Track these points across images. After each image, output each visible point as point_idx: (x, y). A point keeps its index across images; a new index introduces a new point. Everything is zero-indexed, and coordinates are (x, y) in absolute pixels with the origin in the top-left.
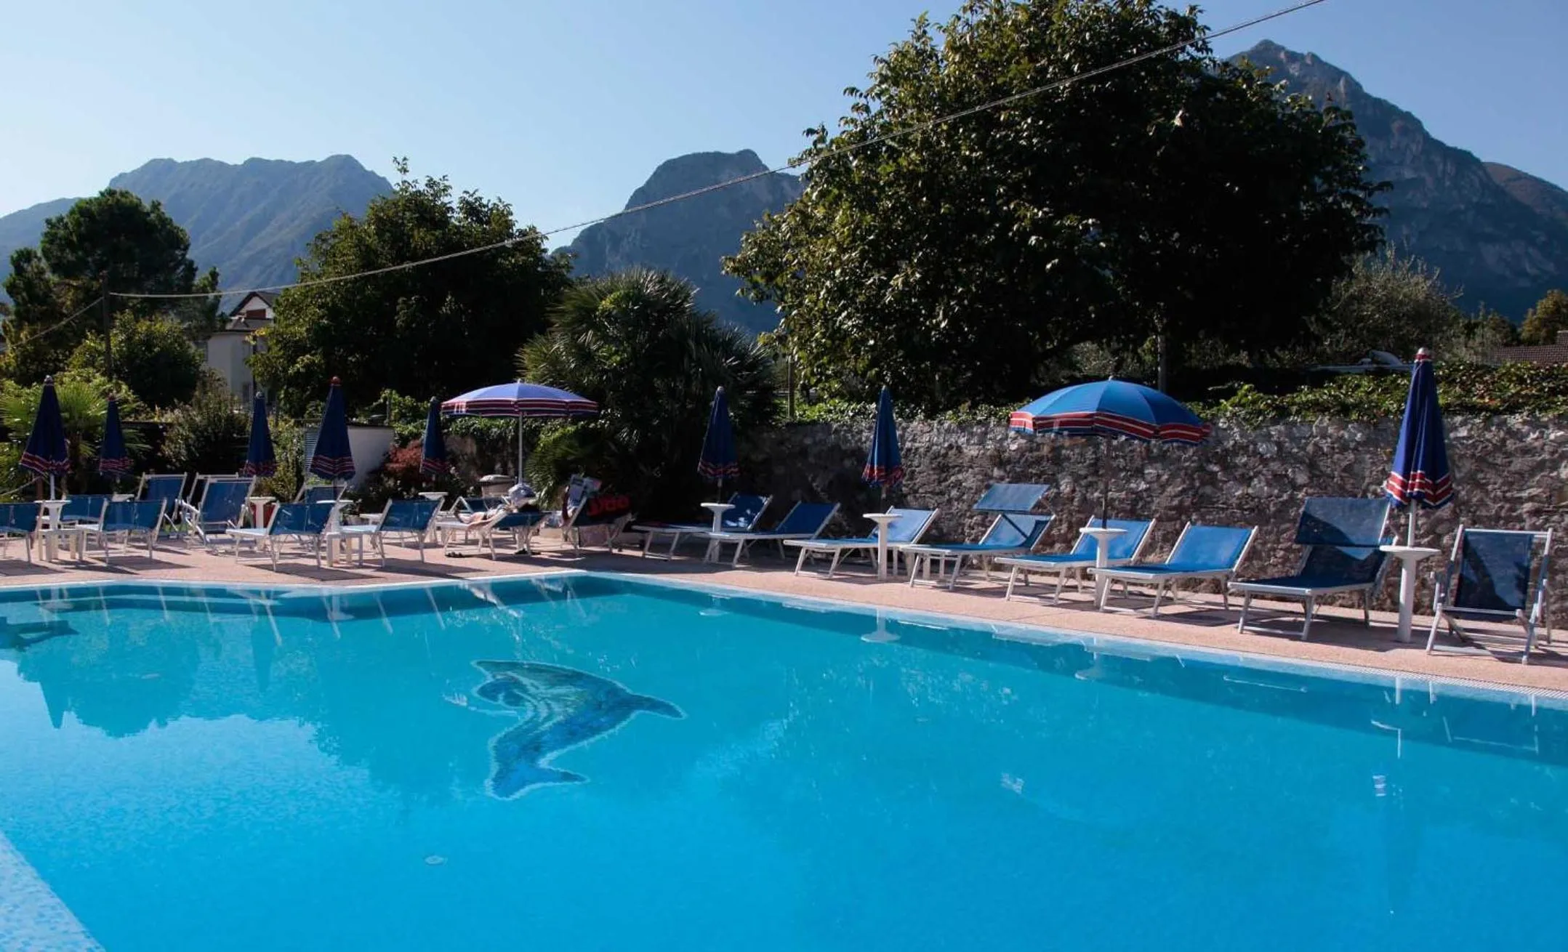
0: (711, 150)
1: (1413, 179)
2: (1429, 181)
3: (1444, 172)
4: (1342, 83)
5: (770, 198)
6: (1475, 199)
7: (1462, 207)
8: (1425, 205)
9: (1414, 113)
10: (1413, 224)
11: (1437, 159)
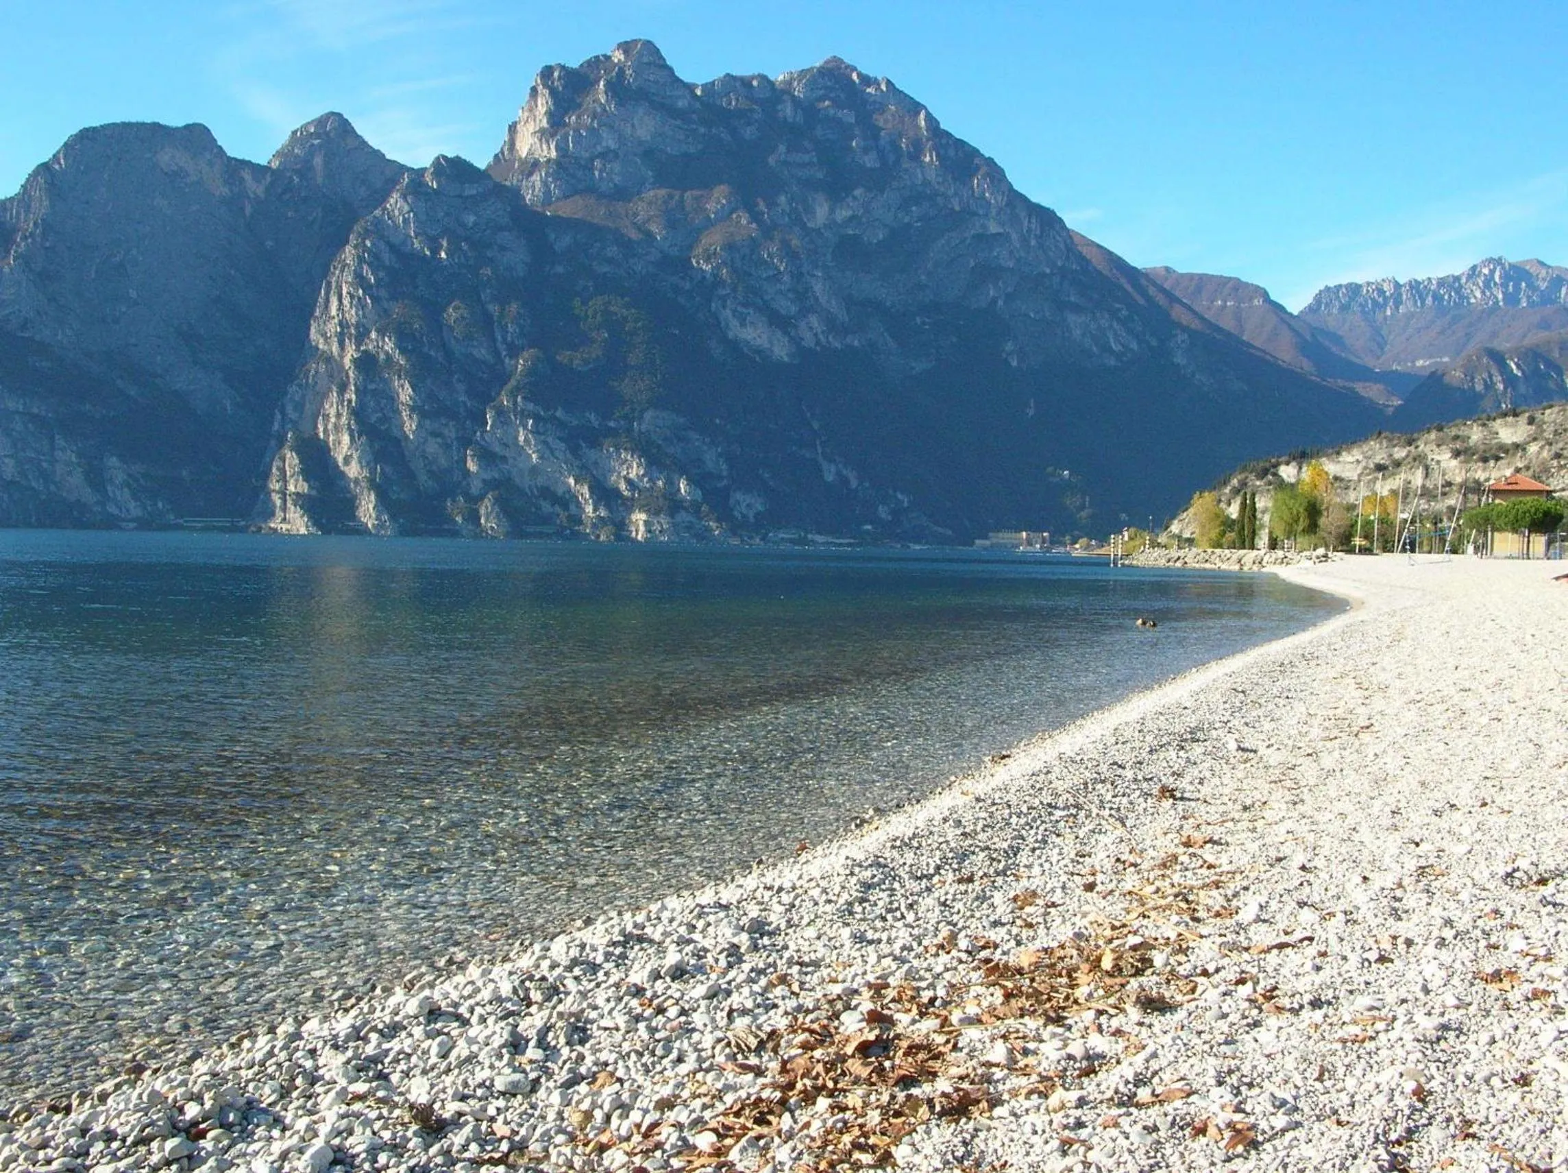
0: (148, 120)
1: (999, 234)
2: (1014, 236)
3: (1029, 230)
4: (922, 115)
5: (225, 191)
6: (1059, 263)
7: (1048, 271)
8: (1011, 264)
9: (996, 160)
10: (1000, 284)
11: (1023, 214)
